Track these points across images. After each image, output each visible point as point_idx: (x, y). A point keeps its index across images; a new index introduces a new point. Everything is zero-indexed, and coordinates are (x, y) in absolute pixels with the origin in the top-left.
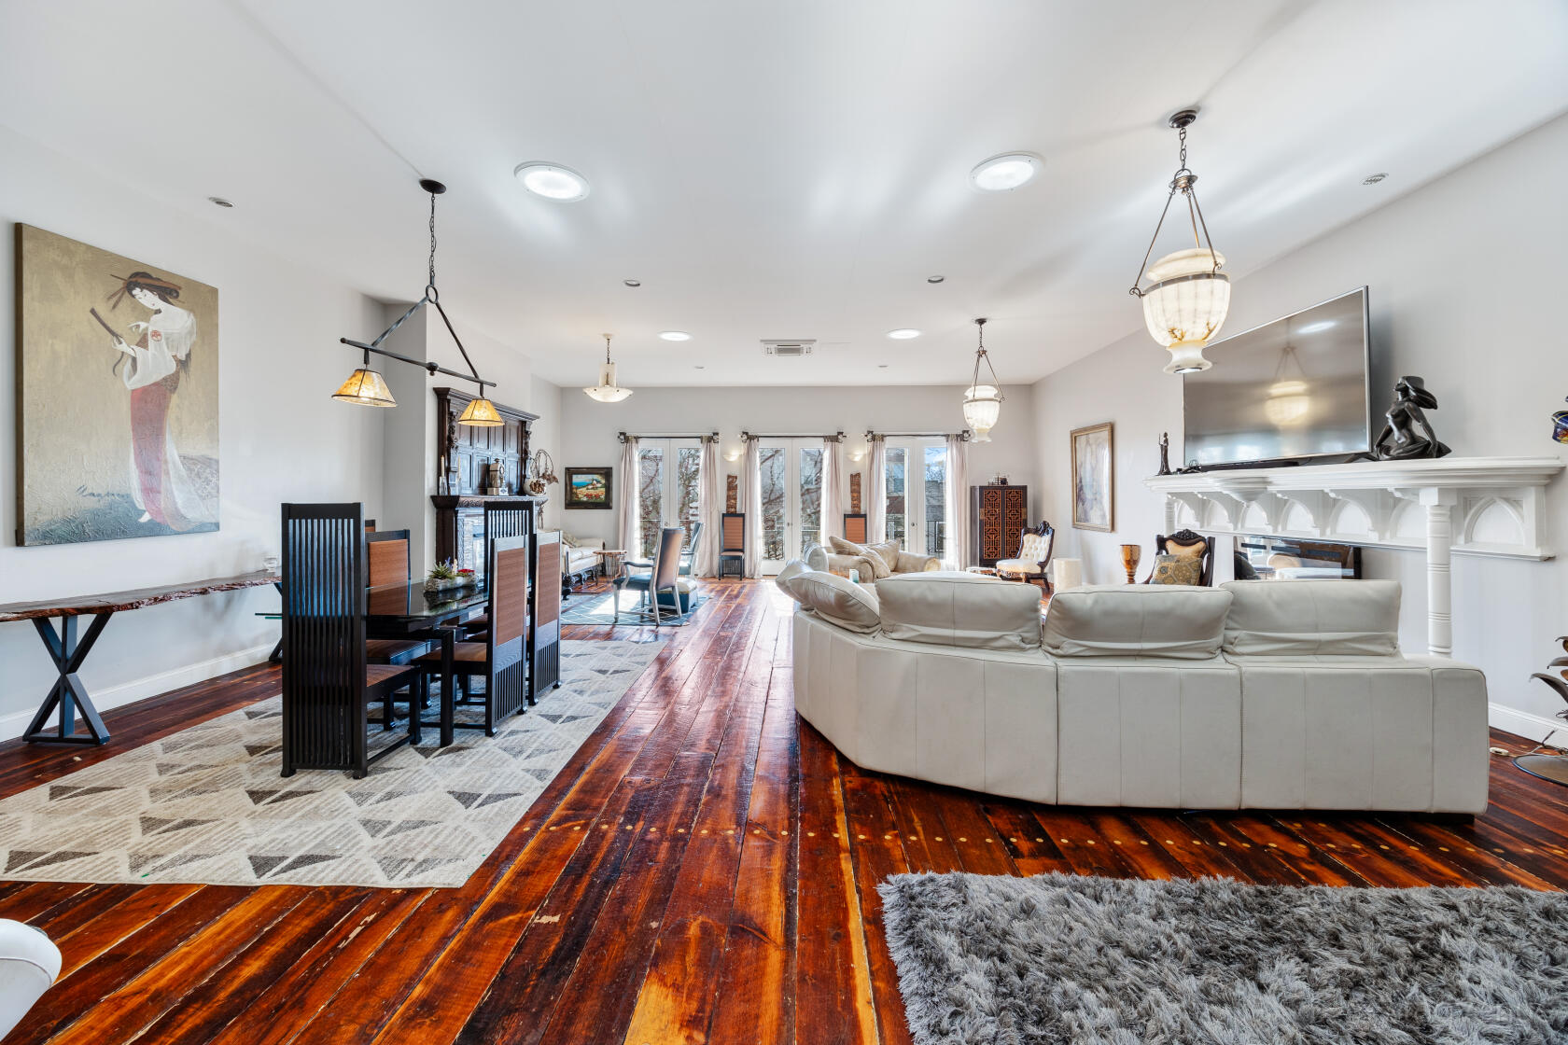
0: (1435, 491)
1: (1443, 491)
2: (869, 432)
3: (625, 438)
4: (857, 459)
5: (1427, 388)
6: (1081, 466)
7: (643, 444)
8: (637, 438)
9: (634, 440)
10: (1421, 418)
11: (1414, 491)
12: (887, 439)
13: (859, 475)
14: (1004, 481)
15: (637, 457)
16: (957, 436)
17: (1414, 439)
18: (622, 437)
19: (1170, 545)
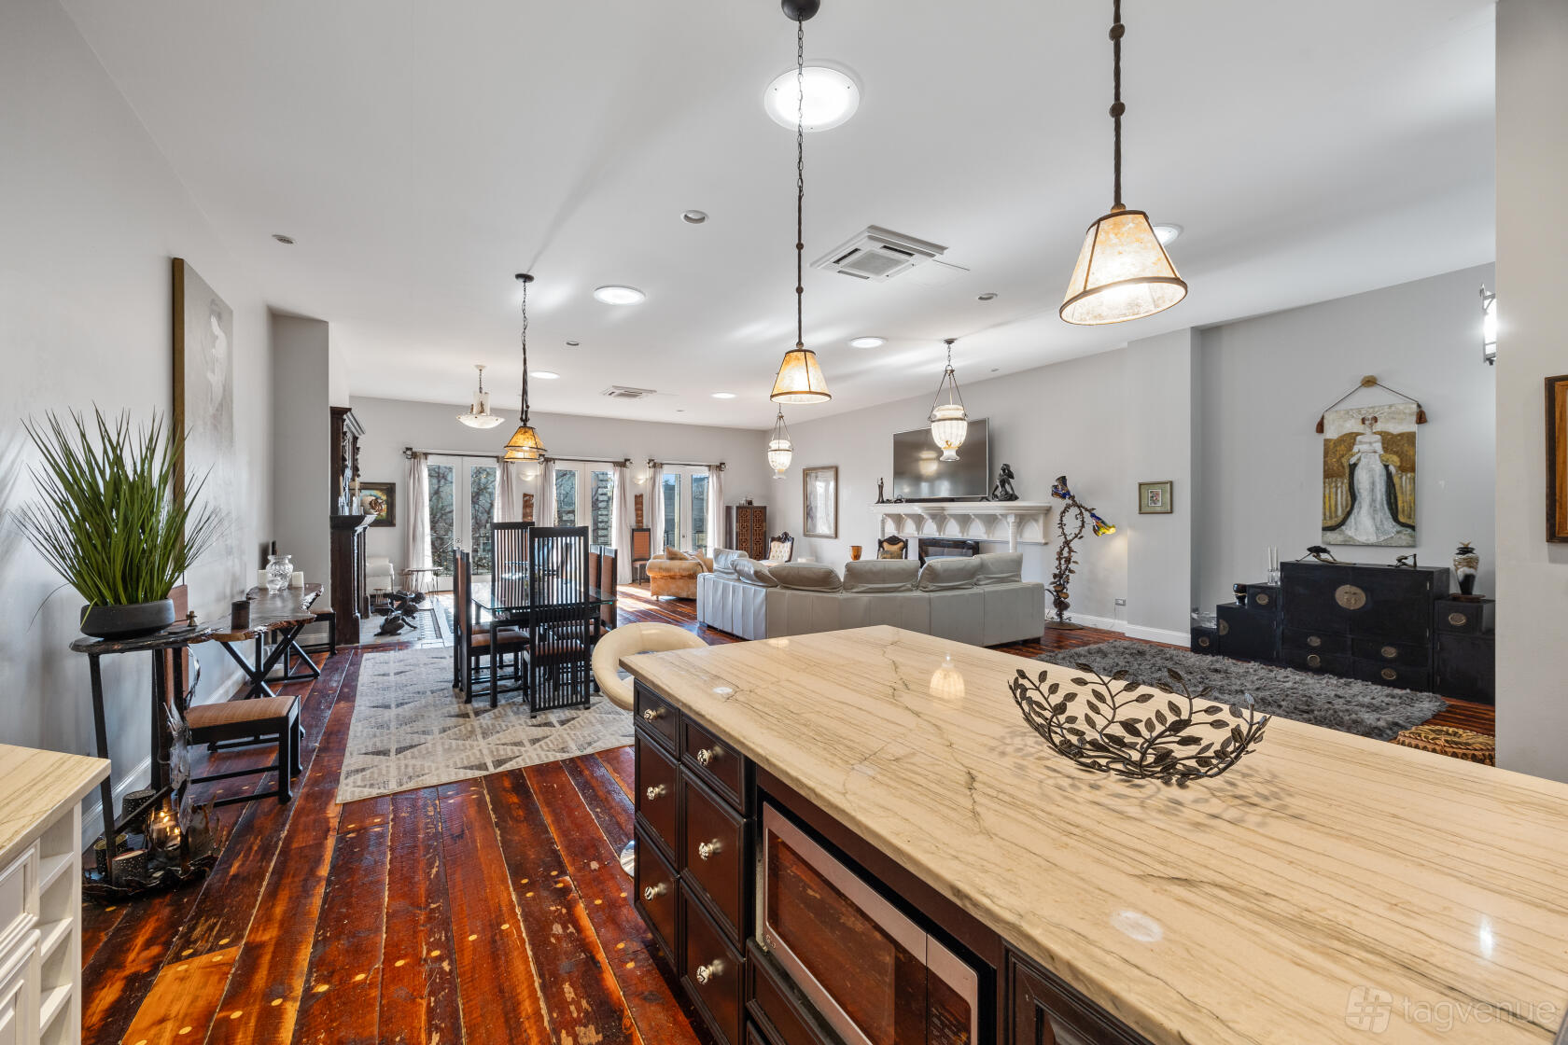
0: (1013, 517)
1: (1016, 515)
2: (650, 461)
3: (413, 455)
4: (641, 482)
5: (1011, 469)
6: (811, 494)
7: (432, 461)
8: (426, 455)
9: (422, 457)
10: (1009, 483)
11: (1004, 516)
12: (665, 467)
13: (641, 496)
14: (750, 503)
15: (425, 474)
16: (717, 467)
17: (1007, 493)
18: (409, 452)
19: (885, 545)
